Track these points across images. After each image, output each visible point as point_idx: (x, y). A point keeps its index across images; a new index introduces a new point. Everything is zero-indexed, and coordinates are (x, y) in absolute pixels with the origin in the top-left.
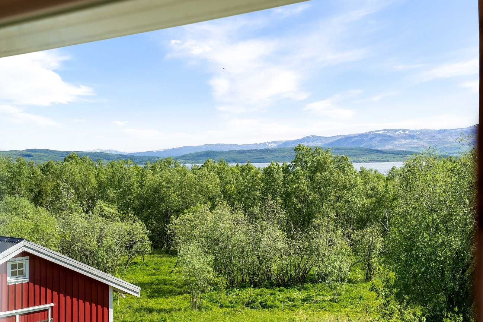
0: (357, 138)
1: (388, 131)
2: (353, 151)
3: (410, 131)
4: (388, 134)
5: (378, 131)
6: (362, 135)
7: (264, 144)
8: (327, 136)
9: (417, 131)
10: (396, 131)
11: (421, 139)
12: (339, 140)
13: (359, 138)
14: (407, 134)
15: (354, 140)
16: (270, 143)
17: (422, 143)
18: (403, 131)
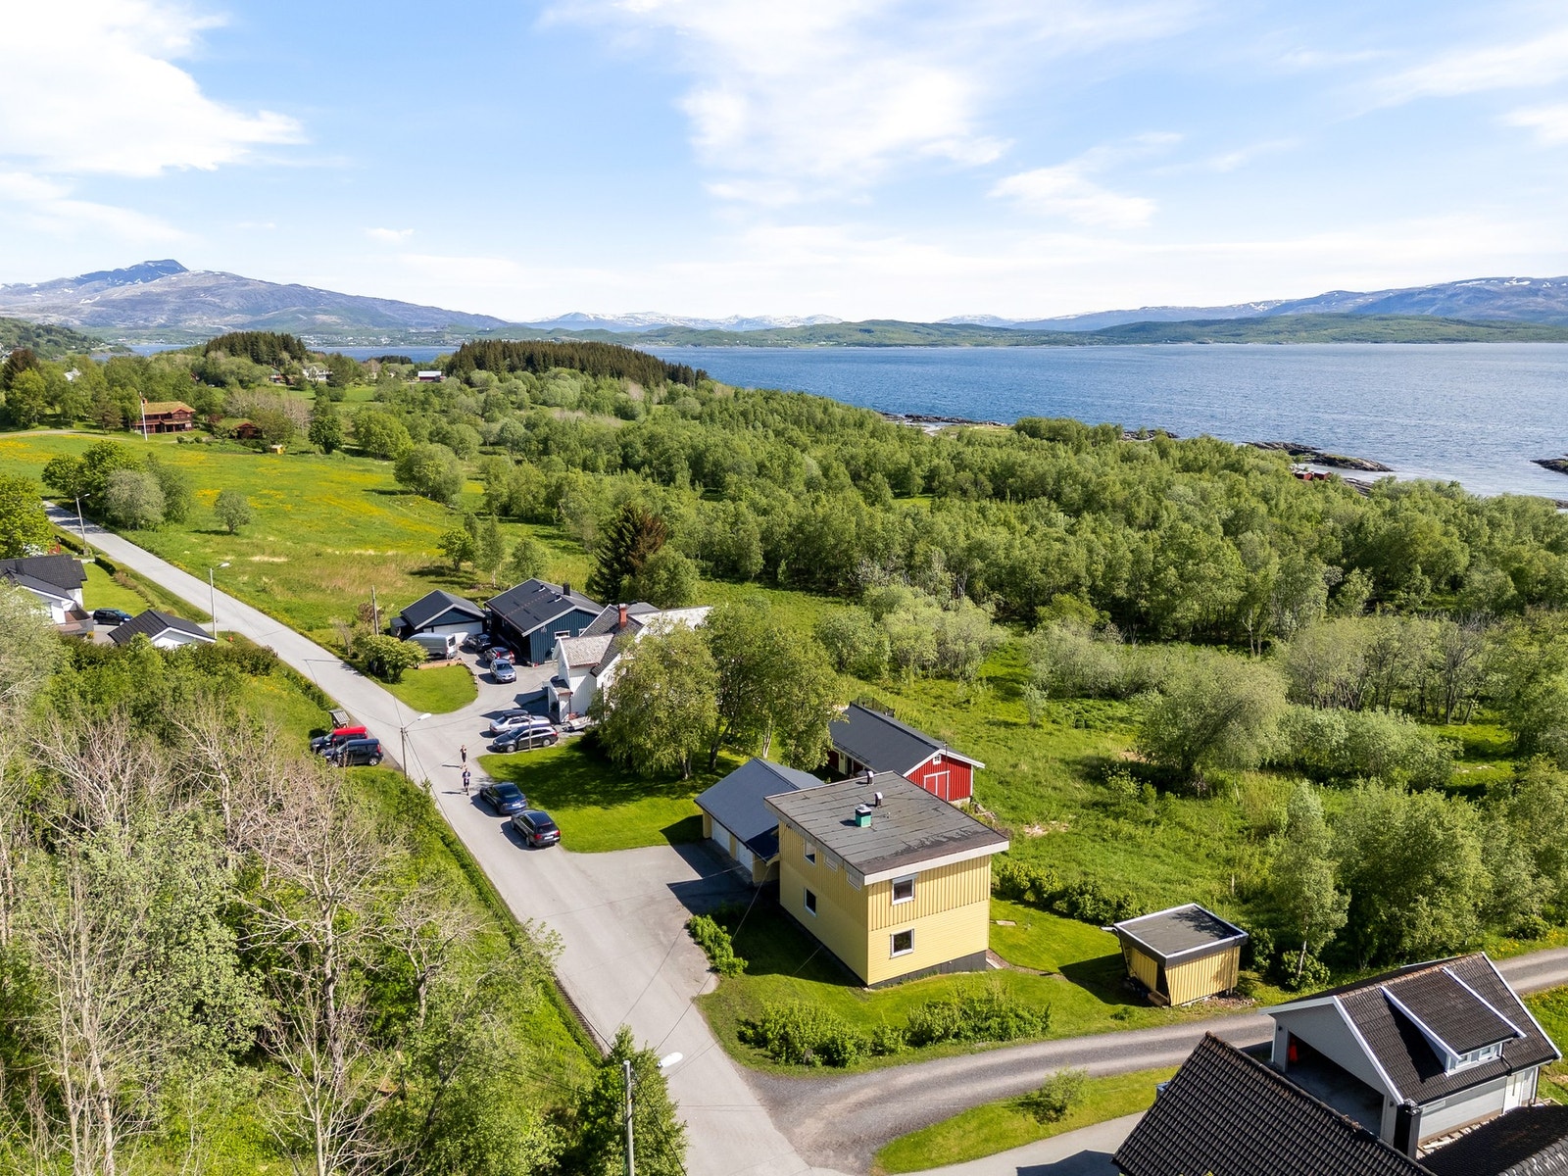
0: (1423, 296)
1: (1488, 280)
2: (1410, 322)
3: (1533, 281)
4: (1487, 287)
5: (1468, 282)
6: (1435, 290)
7: (1246, 306)
8: (1365, 291)
9: (1545, 280)
10: (1502, 280)
11: (1554, 297)
12: (1389, 298)
13: (1428, 296)
14: (1524, 287)
15: (1416, 299)
16: (1258, 304)
17: (1553, 303)
18: (1519, 280)
